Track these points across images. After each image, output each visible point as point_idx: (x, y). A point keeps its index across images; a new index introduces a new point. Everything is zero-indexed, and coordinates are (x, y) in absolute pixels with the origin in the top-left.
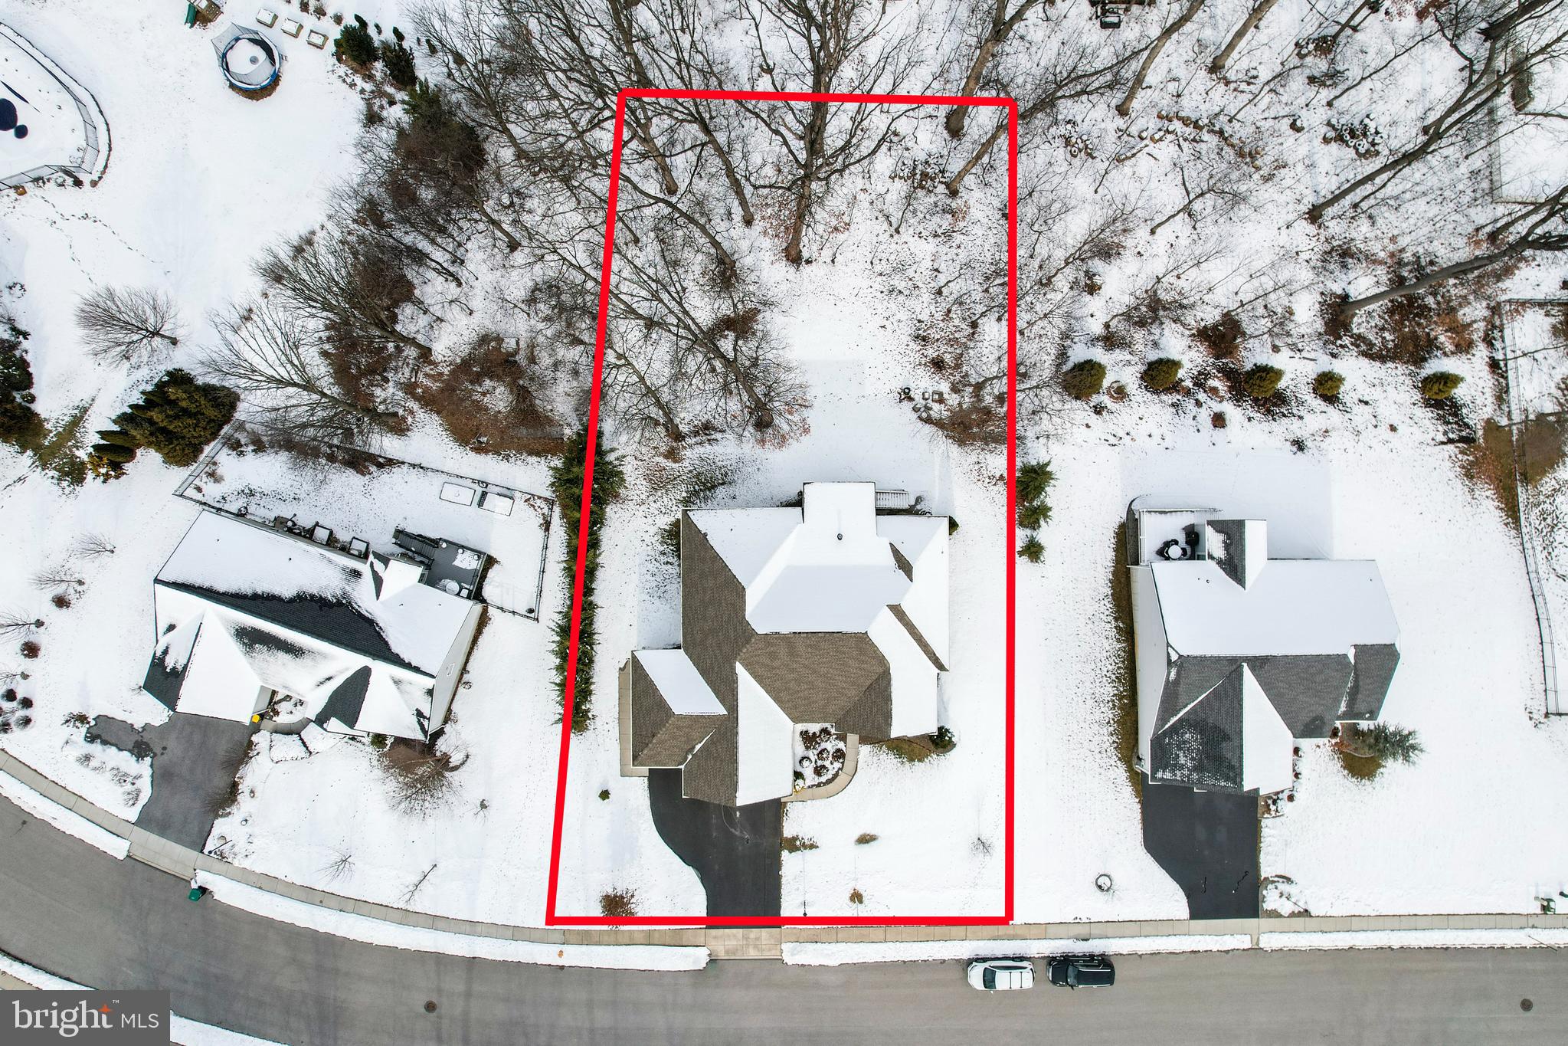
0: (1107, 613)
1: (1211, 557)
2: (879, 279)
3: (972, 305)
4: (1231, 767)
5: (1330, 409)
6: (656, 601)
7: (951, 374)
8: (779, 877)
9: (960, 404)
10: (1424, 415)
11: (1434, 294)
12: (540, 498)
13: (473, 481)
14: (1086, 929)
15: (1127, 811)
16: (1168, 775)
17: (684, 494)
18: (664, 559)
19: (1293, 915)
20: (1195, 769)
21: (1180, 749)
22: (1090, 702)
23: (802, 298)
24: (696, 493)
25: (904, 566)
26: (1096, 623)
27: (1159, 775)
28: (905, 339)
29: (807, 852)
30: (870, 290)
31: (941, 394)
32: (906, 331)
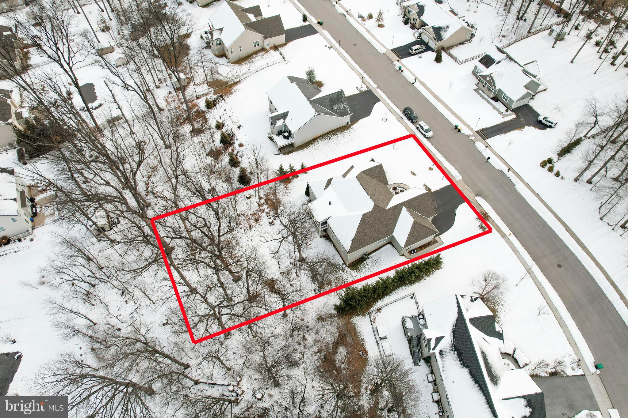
1: (284, 122)
4: (338, 95)
5: (226, 124)
6: (382, 260)
7: (259, 214)
8: (441, 189)
9: (268, 208)
10: (218, 106)
11: (182, 116)
12: (370, 319)
13: (378, 347)
14: (400, 119)
15: (362, 123)
16: (348, 110)
18: (367, 266)
19: (365, 84)
20: (343, 103)
21: (340, 109)
22: (339, 140)
24: (338, 269)
25: (329, 182)
27: (349, 112)
28: (253, 232)
29: (427, 186)
31: (267, 214)
32: (249, 233)
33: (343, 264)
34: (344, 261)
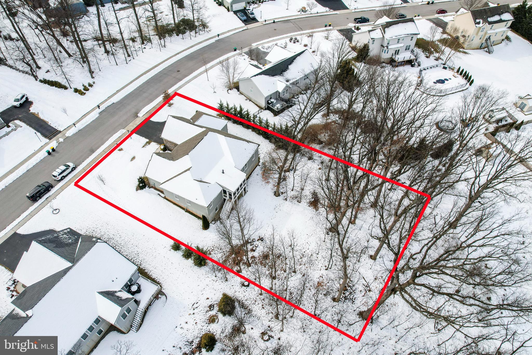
0: (135, 261)
1: (120, 291)
2: (310, 254)
3: (283, 281)
4: (45, 243)
7: (260, 259)
14: (50, 199)
17: (267, 164)
20: (58, 237)
21: (69, 237)
22: (112, 236)
23: (315, 226)
26: (135, 255)
27: (68, 230)
29: (143, 145)
30: (307, 248)
31: (254, 251)
32: (285, 252)
33: (259, 166)
34: (257, 166)
